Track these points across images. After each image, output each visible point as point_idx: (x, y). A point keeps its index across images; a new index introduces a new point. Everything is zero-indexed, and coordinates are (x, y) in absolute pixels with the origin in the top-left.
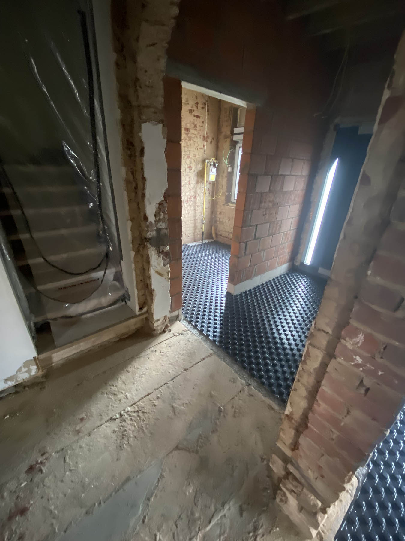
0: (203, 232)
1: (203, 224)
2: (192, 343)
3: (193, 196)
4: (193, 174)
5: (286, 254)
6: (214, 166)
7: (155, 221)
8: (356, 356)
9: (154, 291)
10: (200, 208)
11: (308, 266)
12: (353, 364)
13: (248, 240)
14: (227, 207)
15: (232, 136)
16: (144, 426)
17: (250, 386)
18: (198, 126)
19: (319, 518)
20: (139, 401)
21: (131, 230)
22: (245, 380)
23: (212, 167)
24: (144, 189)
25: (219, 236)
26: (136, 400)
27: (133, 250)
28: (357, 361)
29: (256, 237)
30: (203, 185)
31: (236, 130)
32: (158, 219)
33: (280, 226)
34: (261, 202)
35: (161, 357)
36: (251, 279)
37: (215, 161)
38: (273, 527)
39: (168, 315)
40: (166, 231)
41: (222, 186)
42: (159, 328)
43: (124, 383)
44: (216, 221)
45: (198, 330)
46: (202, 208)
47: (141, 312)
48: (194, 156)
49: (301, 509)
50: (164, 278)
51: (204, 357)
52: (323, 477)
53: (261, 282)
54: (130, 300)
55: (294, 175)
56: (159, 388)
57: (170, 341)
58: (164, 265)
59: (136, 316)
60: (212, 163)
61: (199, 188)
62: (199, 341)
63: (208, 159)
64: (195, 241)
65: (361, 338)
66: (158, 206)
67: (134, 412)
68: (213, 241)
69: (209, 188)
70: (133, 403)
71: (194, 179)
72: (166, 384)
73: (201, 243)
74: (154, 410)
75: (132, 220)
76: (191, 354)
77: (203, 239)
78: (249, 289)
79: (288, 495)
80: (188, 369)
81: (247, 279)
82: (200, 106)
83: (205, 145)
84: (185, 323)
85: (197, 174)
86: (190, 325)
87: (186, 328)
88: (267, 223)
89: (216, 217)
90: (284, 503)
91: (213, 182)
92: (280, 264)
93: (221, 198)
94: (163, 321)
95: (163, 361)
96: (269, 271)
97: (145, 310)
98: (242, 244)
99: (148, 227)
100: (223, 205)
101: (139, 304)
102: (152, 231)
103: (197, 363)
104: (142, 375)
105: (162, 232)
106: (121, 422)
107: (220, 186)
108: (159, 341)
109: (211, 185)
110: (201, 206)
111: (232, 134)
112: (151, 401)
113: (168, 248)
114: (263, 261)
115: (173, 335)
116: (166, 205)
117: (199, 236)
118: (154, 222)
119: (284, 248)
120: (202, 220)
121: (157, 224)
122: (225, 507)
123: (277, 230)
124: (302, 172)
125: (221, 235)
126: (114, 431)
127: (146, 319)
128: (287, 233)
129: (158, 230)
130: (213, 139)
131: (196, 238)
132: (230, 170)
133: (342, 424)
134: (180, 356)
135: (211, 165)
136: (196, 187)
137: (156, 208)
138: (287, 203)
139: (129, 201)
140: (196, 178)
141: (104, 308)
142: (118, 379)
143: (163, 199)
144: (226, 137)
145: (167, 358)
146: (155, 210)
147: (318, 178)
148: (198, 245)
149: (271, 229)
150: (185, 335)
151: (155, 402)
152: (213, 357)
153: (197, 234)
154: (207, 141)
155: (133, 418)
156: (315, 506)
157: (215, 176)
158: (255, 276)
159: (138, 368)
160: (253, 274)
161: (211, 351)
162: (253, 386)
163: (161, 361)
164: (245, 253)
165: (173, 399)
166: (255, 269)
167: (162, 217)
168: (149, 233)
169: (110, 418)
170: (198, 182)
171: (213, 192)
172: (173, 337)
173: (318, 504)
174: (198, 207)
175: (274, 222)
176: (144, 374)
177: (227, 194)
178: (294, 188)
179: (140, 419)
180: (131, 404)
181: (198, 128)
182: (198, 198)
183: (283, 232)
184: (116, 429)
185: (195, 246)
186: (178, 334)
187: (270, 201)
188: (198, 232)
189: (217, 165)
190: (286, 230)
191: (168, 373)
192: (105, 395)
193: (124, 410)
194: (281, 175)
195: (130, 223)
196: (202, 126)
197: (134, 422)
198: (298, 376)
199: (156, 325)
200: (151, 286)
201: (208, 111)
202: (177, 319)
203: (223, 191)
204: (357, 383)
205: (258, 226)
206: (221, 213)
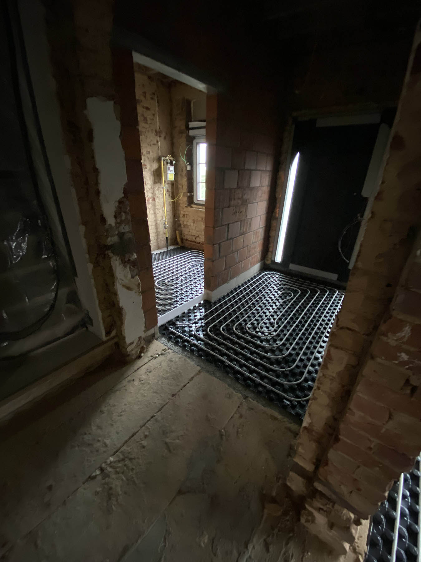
0: (167, 238)
1: (166, 228)
2: (176, 362)
3: (151, 198)
4: (148, 174)
5: (258, 253)
6: (171, 164)
7: (116, 223)
8: (400, 353)
9: (123, 310)
10: (161, 211)
11: (279, 263)
12: (397, 362)
13: (221, 241)
14: (190, 209)
15: (187, 131)
16: (134, 476)
17: (247, 398)
18: (148, 119)
19: (353, 531)
20: (123, 446)
21: (85, 238)
22: (241, 393)
23: (169, 165)
24: (97, 183)
25: (184, 241)
26: (119, 446)
27: (91, 262)
28: (402, 358)
29: (229, 237)
30: (161, 185)
31: (192, 124)
32: (118, 220)
33: (250, 224)
34: (230, 200)
35: (141, 386)
36: (228, 283)
37: (172, 159)
38: (303, 553)
39: (143, 335)
40: (130, 235)
41: (183, 186)
42: (134, 352)
43: (100, 427)
44: (180, 225)
45: (180, 346)
46: (163, 211)
47: (108, 338)
48: (147, 152)
49: (331, 526)
50: (134, 291)
51: (192, 376)
52: (359, 490)
53: (237, 284)
54: (92, 325)
55: (259, 170)
56: (146, 423)
57: (150, 366)
58: (133, 277)
59: (104, 343)
60: (169, 161)
61: (157, 188)
62: (184, 359)
63: (163, 156)
64: (159, 248)
65: (407, 331)
66: (117, 204)
67: (119, 461)
68: (179, 246)
69: (168, 189)
70: (115, 450)
71: (150, 179)
72: (152, 417)
73: (166, 250)
74: (144, 453)
75: (85, 223)
76: (176, 377)
77: (167, 245)
78: (226, 294)
79: (316, 514)
80: (176, 394)
81: (224, 283)
82: (148, 96)
83: (159, 140)
84: (164, 340)
85: (153, 173)
86: (170, 342)
87: (165, 347)
88: (237, 222)
89: (179, 221)
90: (311, 523)
91: (171, 181)
92: (253, 265)
93: (182, 198)
94: (137, 343)
95: (144, 390)
96: (243, 272)
97: (113, 333)
98: (215, 246)
99: (107, 231)
100: (185, 207)
101: (105, 328)
102: (112, 236)
103: (185, 386)
104: (121, 412)
105: (126, 237)
106: (103, 479)
107: (180, 186)
108: (136, 368)
109: (170, 186)
110: (161, 210)
111: (188, 128)
112: (137, 442)
113: (135, 256)
114: (237, 262)
115: (151, 358)
116: (127, 203)
117: (163, 243)
118: (114, 225)
119: (255, 248)
120: (165, 224)
121: (119, 227)
122: (248, 548)
123: (248, 229)
124: (266, 167)
125: (187, 240)
126: (96, 492)
127: (117, 344)
128: (257, 232)
129: (121, 235)
130: (167, 134)
131: (160, 245)
132: (189, 168)
133: (383, 430)
134: (164, 381)
135: (167, 163)
136: (154, 188)
137: (115, 207)
138: (255, 200)
139: (78, 200)
140: (152, 178)
141: (59, 338)
142: (90, 425)
143: (123, 195)
144: (181, 132)
145: (148, 386)
146: (114, 209)
147: (281, 173)
148: (163, 253)
149: (242, 228)
150: (166, 355)
151: (143, 442)
152: (202, 374)
153: (161, 241)
154: (160, 136)
155: (118, 470)
156: (349, 519)
157: (174, 175)
158: (231, 279)
159: (114, 406)
160: (229, 278)
161: (199, 368)
162: (251, 398)
163: (142, 391)
164: (219, 255)
165: (165, 433)
166: (230, 271)
167: (123, 218)
168: (109, 239)
169: (87, 477)
170: (155, 182)
171: (173, 193)
172: (151, 359)
173: (350, 517)
174: (158, 210)
175: (244, 220)
176: (124, 411)
177: (189, 194)
178: (260, 183)
179: (128, 467)
180: (112, 453)
181: (149, 122)
182: (157, 200)
183: (254, 231)
184: (99, 489)
185: (160, 254)
186: (157, 356)
187: (239, 199)
188: (161, 238)
189: (174, 162)
190: (256, 229)
191: (153, 404)
192: (77, 448)
193: (105, 462)
194: (248, 170)
195: (82, 229)
196: (153, 119)
197: (121, 475)
198: (318, 383)
199: (129, 349)
200: (118, 304)
201: (158, 102)
202: (153, 338)
203: (184, 192)
204: (402, 382)
205: (230, 225)
206: (184, 215)
